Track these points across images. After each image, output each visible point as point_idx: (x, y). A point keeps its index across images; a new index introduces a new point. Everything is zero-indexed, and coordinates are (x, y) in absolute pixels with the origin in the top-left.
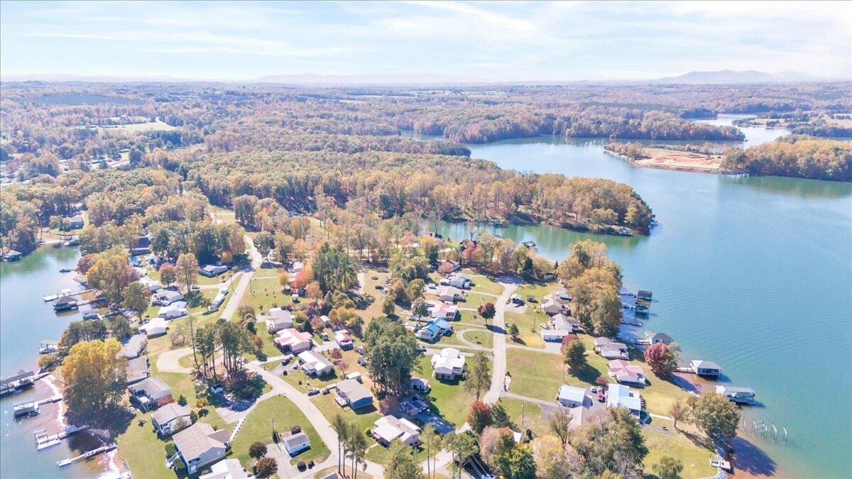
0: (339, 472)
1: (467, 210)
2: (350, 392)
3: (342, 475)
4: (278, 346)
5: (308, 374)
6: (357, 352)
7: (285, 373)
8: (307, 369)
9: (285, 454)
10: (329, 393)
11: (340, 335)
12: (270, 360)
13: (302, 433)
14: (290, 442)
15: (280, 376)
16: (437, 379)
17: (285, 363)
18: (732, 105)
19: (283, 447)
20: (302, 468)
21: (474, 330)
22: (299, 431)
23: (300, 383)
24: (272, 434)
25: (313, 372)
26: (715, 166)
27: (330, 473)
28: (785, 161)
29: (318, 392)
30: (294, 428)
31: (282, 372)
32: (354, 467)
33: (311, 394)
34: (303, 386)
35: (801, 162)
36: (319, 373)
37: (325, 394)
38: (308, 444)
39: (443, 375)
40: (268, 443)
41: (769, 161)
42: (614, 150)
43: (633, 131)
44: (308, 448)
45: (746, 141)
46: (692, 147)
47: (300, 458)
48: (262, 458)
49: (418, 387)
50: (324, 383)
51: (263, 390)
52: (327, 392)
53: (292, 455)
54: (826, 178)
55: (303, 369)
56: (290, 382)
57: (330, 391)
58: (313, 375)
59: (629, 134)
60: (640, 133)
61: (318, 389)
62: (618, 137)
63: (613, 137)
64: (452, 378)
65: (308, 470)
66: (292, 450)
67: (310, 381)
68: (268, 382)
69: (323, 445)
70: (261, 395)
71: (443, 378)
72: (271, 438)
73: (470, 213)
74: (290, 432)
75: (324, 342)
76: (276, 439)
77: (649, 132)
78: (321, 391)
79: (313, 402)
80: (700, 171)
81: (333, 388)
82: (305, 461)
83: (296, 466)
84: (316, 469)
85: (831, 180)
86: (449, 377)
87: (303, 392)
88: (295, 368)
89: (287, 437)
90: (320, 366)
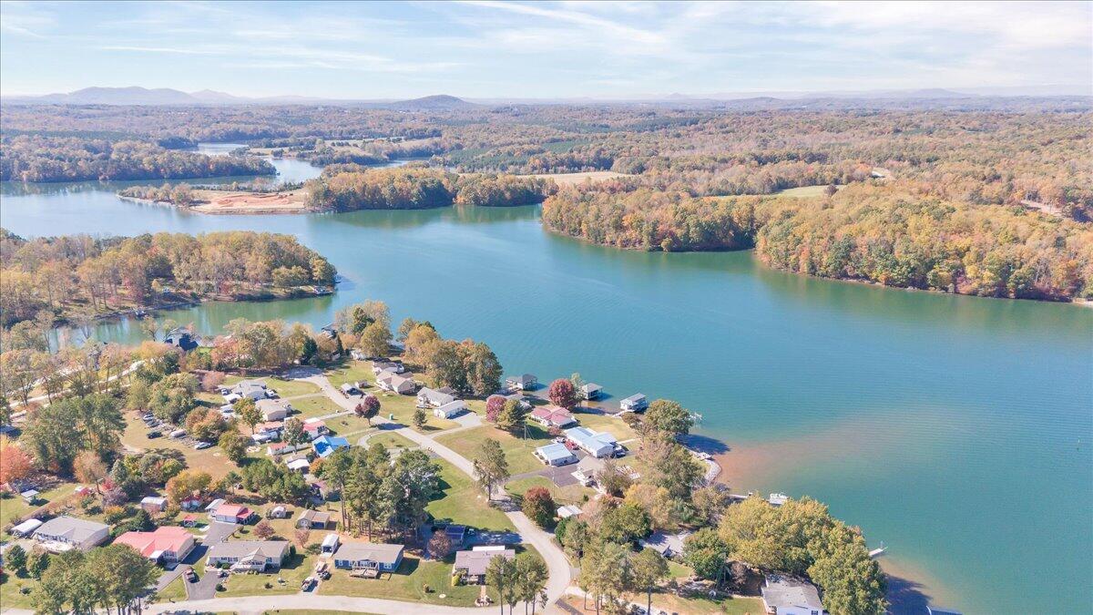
15: (216, 596)
18: (207, 131)
23: (268, 586)
25: (265, 564)
26: (299, 205)
28: (369, 193)
29: (314, 582)
35: (386, 192)
37: (327, 578)
41: (354, 193)
42: (133, 196)
43: (133, 169)
45: (279, 174)
46: (241, 185)
54: (412, 207)
56: (247, 593)
59: (129, 173)
60: (144, 171)
61: (307, 579)
62: (113, 178)
63: (105, 179)
77: (157, 170)
78: (316, 578)
79: (320, 593)
80: (286, 213)
85: (417, 208)
87: (293, 592)
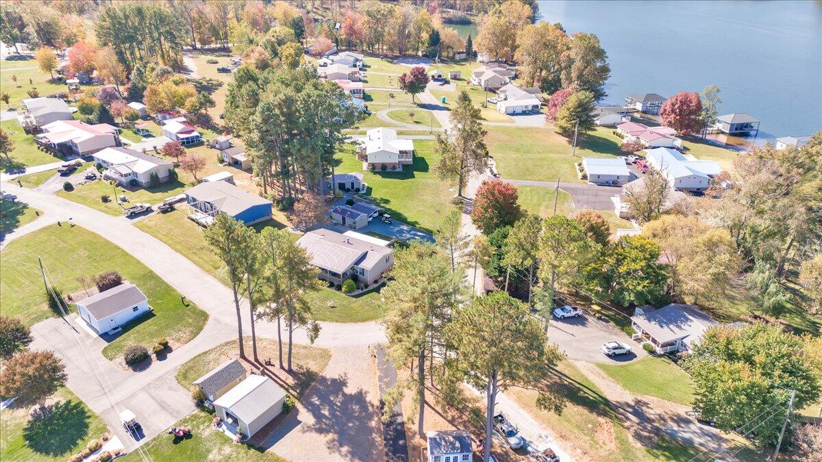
0: (243, 356)
1: (314, 10)
2: (222, 201)
3: (252, 359)
4: (48, 148)
5: (120, 184)
6: (213, 147)
7: (68, 187)
8: (116, 176)
9: (88, 335)
10: (173, 209)
11: (174, 126)
12: (29, 171)
13: (127, 284)
14: (95, 308)
15: (57, 193)
16: (376, 173)
17: (66, 173)
19: (80, 322)
20: (139, 362)
21: (398, 109)
22: (117, 282)
23: (105, 200)
24: (46, 298)
25: (129, 178)
27: (216, 361)
29: (148, 211)
30: (103, 278)
31: (61, 186)
32: (285, 339)
33: (133, 216)
34: (114, 204)
36: (143, 180)
37: (164, 211)
38: (144, 306)
39: (384, 167)
40: (39, 318)
44: (148, 315)
47: (130, 341)
48: (17, 355)
49: (348, 186)
50: (159, 195)
51: (20, 217)
52: (169, 209)
53: (107, 336)
55: (107, 178)
56: (83, 200)
57: (176, 206)
58: (133, 185)
61: (147, 205)
64: (400, 169)
65: (156, 364)
66: (107, 325)
67: (129, 195)
68: (30, 206)
69: (184, 303)
70: (17, 227)
71: (384, 170)
72: (45, 307)
73: (320, 12)
74: (95, 289)
75: (144, 139)
76: (58, 305)
78: (155, 208)
79: (142, 228)
81: (181, 200)
82: (144, 345)
83: (121, 359)
84: (178, 358)
86: (394, 167)
87: (116, 213)
88: (89, 178)
89: (86, 298)
90: (143, 168)
